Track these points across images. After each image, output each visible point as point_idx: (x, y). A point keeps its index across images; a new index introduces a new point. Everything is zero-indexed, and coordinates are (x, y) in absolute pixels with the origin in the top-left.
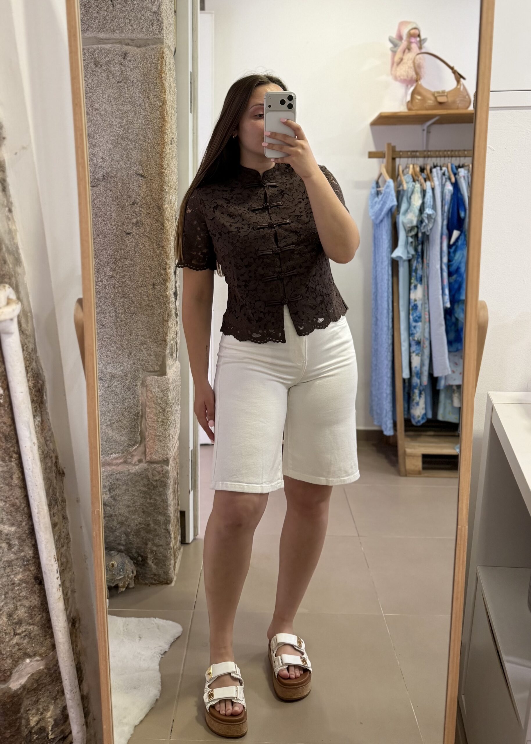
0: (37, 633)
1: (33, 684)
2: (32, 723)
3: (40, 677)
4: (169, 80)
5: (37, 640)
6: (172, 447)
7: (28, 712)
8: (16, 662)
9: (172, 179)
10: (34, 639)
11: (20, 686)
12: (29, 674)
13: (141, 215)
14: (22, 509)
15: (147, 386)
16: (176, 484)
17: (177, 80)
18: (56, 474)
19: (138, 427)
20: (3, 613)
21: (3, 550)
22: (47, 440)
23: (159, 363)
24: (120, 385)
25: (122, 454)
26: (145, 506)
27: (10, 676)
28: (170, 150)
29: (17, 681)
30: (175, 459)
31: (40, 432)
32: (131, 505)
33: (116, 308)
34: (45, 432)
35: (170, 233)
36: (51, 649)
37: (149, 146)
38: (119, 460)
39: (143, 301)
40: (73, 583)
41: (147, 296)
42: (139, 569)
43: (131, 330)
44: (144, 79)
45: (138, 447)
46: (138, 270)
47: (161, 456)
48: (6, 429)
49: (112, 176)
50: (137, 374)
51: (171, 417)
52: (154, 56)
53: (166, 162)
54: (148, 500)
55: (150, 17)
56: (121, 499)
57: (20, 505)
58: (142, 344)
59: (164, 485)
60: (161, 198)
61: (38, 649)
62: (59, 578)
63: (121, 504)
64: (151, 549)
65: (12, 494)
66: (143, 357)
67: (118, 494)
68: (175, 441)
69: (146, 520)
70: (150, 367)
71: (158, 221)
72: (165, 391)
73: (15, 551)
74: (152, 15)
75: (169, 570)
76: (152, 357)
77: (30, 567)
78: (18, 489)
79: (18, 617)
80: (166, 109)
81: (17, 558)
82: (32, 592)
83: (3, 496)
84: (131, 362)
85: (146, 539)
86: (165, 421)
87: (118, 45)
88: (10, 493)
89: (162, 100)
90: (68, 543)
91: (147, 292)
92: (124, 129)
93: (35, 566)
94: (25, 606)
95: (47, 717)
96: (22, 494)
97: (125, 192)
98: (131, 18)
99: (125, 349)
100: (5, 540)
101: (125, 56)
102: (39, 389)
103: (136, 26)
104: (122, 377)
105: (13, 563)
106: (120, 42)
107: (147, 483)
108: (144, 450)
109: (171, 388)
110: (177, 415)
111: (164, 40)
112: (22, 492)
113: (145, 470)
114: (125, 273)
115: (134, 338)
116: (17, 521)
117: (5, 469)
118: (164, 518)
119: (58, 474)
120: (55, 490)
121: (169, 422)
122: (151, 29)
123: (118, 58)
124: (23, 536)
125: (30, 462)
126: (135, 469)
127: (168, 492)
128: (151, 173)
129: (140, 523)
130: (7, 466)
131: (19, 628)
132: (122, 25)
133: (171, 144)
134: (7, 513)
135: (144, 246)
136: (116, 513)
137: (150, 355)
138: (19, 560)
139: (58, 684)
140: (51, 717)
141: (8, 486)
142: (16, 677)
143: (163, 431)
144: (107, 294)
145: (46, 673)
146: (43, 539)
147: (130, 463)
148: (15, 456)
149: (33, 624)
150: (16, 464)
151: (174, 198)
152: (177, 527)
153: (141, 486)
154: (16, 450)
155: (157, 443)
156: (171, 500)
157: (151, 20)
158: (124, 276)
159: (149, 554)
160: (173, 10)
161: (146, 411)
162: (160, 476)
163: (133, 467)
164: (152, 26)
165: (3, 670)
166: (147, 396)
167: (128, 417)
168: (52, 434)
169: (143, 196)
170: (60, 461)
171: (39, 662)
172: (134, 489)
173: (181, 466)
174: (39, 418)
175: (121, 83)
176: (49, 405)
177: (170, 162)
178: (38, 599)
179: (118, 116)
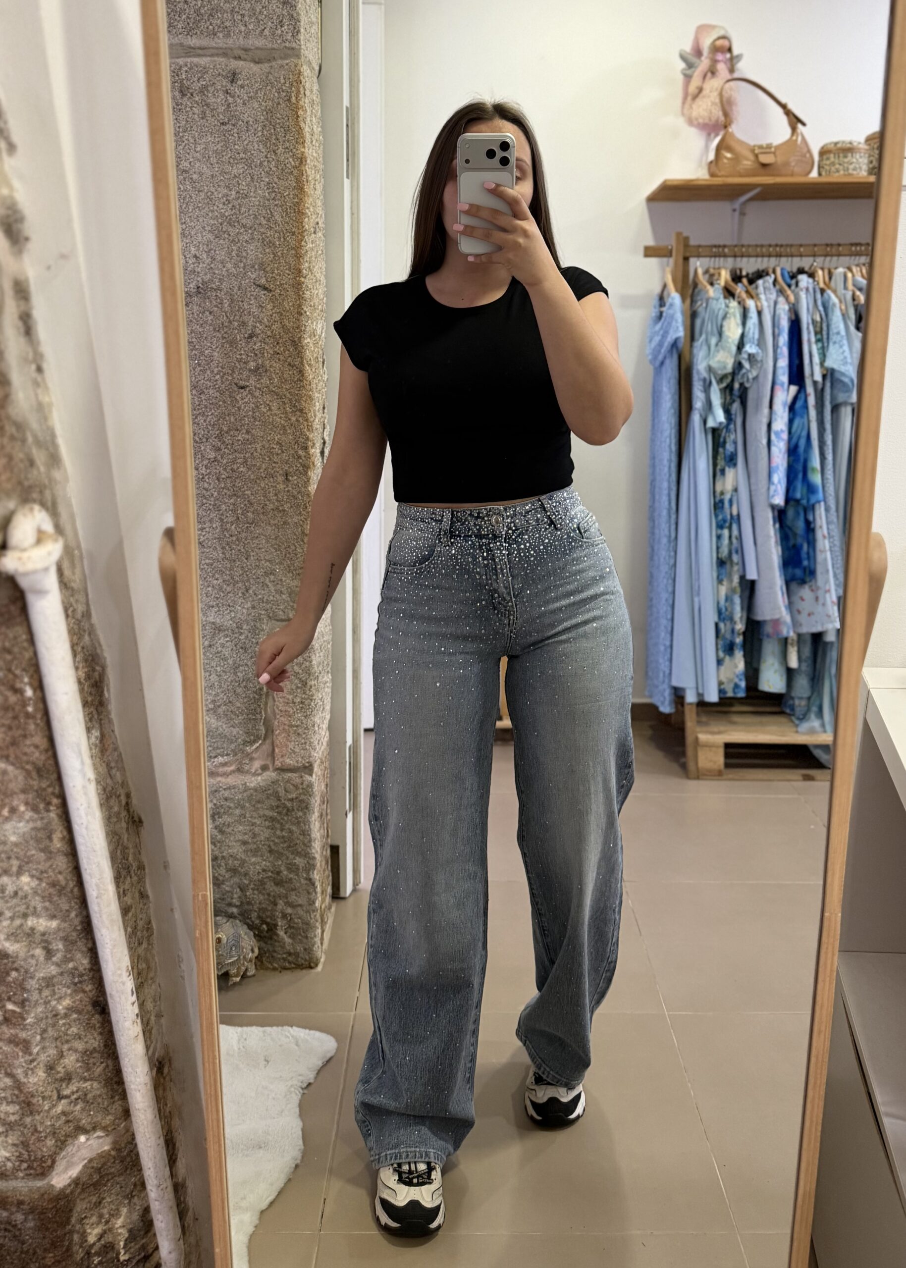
0: (98, 1093)
1: (91, 1175)
2: (91, 1239)
3: (104, 1164)
4: (311, 121)
5: (99, 1104)
6: (318, 744)
7: (84, 1221)
8: (62, 1144)
9: (317, 294)
10: (92, 1103)
11: (69, 1180)
12: (85, 1159)
13: (263, 357)
14: (69, 890)
16: (324, 803)
17: (323, 121)
18: (128, 823)
19: (261, 713)
20: (38, 1064)
21: (37, 961)
22: (111, 768)
24: (230, 643)
25: (233, 756)
26: (273, 841)
27: (52, 1167)
28: (313, 244)
29: (64, 1173)
30: (322, 762)
31: (99, 754)
32: (250, 841)
33: (222, 514)
34: (108, 753)
35: (314, 386)
36: (123, 1118)
37: (276, 236)
38: (229, 766)
39: (268, 503)
40: (158, 1003)
41: (276, 495)
42: (263, 945)
43: (248, 551)
44: (267, 119)
45: (260, 745)
46: (259, 450)
47: (300, 759)
48: (38, 756)
49: (212, 288)
50: (258, 625)
51: (316, 694)
52: (285, 79)
53: (307, 264)
54: (278, 832)
55: (277, 10)
56: (233, 830)
57: (67, 884)
58: (266, 574)
59: (305, 807)
60: (298, 328)
61: (99, 1119)
62: (136, 1004)
63: (232, 839)
64: (282, 911)
65: (51, 866)
66: (269, 596)
67: (227, 823)
68: (324, 733)
69: (275, 865)
70: (281, 613)
71: (293, 367)
73: (58, 960)
75: (313, 945)
76: (284, 596)
77: (84, 987)
78: (61, 857)
79: (64, 1069)
80: (306, 172)
81: (62, 972)
82: (89, 1026)
83: (36, 869)
84: (249, 605)
85: (274, 896)
86: (306, 702)
87: (221, 60)
88: (48, 864)
89: (299, 156)
90: (149, 937)
91: (276, 487)
92: (233, 206)
93: (94, 984)
94: (76, 1051)
95: (117, 1226)
96: (70, 865)
97: (235, 315)
98: (244, 12)
99: (237, 582)
100: (40, 944)
101: (233, 77)
102: (96, 682)
103: (252, 25)
104: (232, 630)
105: (55, 980)
106: (225, 53)
107: (276, 804)
108: (270, 749)
109: (317, 646)
110: (326, 689)
111: (302, 51)
112: (69, 862)
113: (273, 782)
114: (238, 455)
115: (253, 565)
116: (61, 911)
117: (39, 824)
118: (305, 861)
119: (131, 823)
120: (127, 851)
121: (312, 704)
122: (279, 32)
123: (222, 82)
124: (71, 935)
125: (82, 812)
126: (254, 781)
127: (311, 817)
128: (281, 284)
129: (264, 870)
130: (42, 819)
131: (67, 1087)
132: (228, 24)
133: (315, 233)
134: (43, 897)
135: (270, 409)
137: (281, 592)
138: (66, 975)
139: (136, 1173)
140: (124, 1226)
141: (44, 852)
142: (62, 1168)
143: (303, 718)
144: (206, 490)
145: (114, 1158)
146: (108, 941)
147: (248, 772)
148: (55, 801)
149: (91, 1079)
150: (57, 815)
151: (320, 326)
152: (327, 873)
153: (267, 809)
154: (57, 791)
155: (293, 738)
156: (316, 829)
157: (279, 16)
158: (235, 459)
159: (279, 920)
162: (298, 792)
163: (253, 779)
164: (281, 26)
165: (40, 1157)
167: (244, 696)
168: (120, 755)
169: (267, 323)
170: (134, 801)
171: (101, 1140)
172: (255, 814)
173: (333, 773)
174: (96, 731)
175: (228, 126)
176: (113, 707)
177: (314, 264)
178: (98, 1038)
179: (221, 183)
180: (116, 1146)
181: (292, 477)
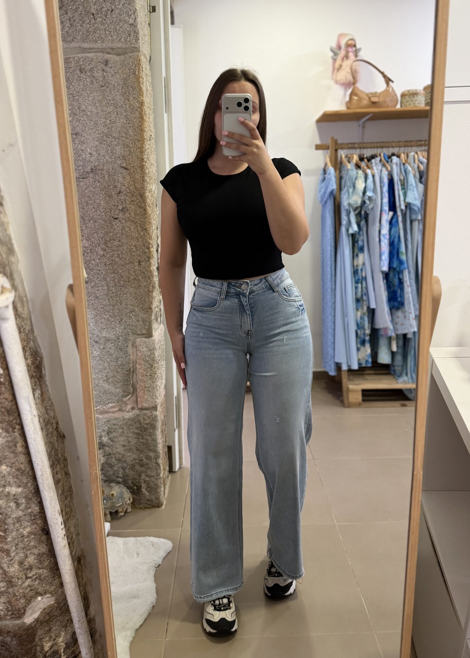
0: (47, 575)
1: (45, 617)
2: (46, 649)
3: (51, 611)
4: (146, 84)
6: (159, 396)
7: (42, 640)
8: (29, 601)
9: (152, 171)
10: (44, 580)
11: (34, 619)
12: (41, 609)
13: (126, 203)
14: (27, 472)
15: (136, 347)
16: (163, 425)
17: (152, 84)
18: (57, 437)
19: (130, 381)
20: (15, 562)
21: (12, 509)
22: (48, 409)
23: (146, 327)
24: (113, 347)
25: (117, 403)
26: (138, 445)
27: (24, 613)
28: (149, 146)
29: (30, 616)
30: (162, 405)
31: (41, 402)
32: (127, 445)
33: (108, 283)
34: (45, 402)
35: (152, 217)
36: (60, 587)
37: (130, 142)
38: (115, 408)
39: (130, 276)
40: (77, 528)
42: (135, 496)
43: (121, 301)
44: (124, 84)
45: (130, 397)
46: (125, 250)
47: (151, 404)
48: (7, 404)
49: (99, 169)
50: (127, 337)
51: (158, 371)
52: (132, 63)
53: (146, 156)
54: (141, 440)
55: (127, 28)
56: (118, 440)
57: (25, 469)
58: (131, 312)
59: (154, 427)
60: (143, 188)
61: (48, 588)
62: (64, 529)
63: (118, 444)
64: (144, 480)
65: (17, 460)
66: (132, 323)
67: (115, 436)
68: (162, 390)
69: (139, 457)
70: (139, 331)
71: (141, 207)
72: (152, 350)
73: (23, 508)
74: (129, 27)
75: (160, 496)
76: (140, 323)
77: (37, 521)
78: (22, 456)
79: (28, 564)
80: (144, 110)
81: (25, 514)
82: (40, 541)
83: (9, 462)
84: (123, 327)
85: (140, 472)
86: (153, 375)
87: (100, 54)
88: (15, 459)
89: (141, 101)
90: (71, 495)
91: (134, 268)
92: (108, 127)
93: (42, 520)
94: (34, 554)
95: (59, 642)
96: (26, 459)
97: (111, 183)
98: (111, 30)
99: (116, 316)
100: (13, 500)
101: (106, 63)
102: (38, 366)
103: (115, 36)
104: (115, 340)
105: (22, 518)
106: (102, 51)
107: (139, 426)
108: (136, 399)
109: (157, 347)
110: (163, 369)
111: (141, 49)
113: (137, 415)
114: (114, 252)
115: (124, 307)
116: (23, 483)
117: (9, 439)
118: (155, 454)
119: (59, 437)
120: (57, 452)
121: (156, 376)
122: (129, 39)
123: (101, 65)
124: (29, 495)
125: (31, 432)
126: (128, 415)
127: (157, 432)
128: (134, 166)
129: (134, 459)
130: (11, 436)
131: (30, 572)
132: (103, 36)
133: (150, 140)
134: (13, 476)
135: (130, 229)
136: (114, 452)
137: (139, 321)
138: (27, 516)
139: (68, 615)
140: (63, 642)
141: (13, 453)
142: (29, 613)
143: (151, 383)
144: (100, 270)
145: (56, 607)
146: (48, 498)
147: (125, 411)
148: (17, 427)
149: (42, 568)
150: (19, 434)
151: (154, 187)
152: (166, 460)
153: (135, 429)
154: (18, 422)
155: (147, 393)
156: (159, 439)
157: (128, 31)
158: (114, 254)
159: (142, 484)
160: (147, 23)
161: (136, 367)
162: (150, 420)
163: (127, 414)
164: (130, 36)
165: (18, 608)
166: (137, 355)
167: (121, 373)
168: (52, 403)
169: (127, 186)
170: (61, 426)
171: (49, 599)
172: (129, 432)
173: (168, 411)
174: (39, 391)
175: (104, 87)
176: (48, 378)
177: (150, 156)
178: (45, 547)
179: (102, 116)
180: (57, 602)
181: (142, 262)
